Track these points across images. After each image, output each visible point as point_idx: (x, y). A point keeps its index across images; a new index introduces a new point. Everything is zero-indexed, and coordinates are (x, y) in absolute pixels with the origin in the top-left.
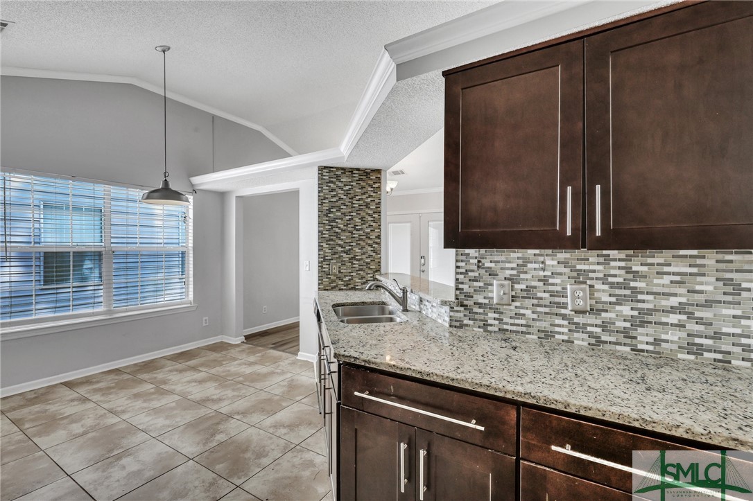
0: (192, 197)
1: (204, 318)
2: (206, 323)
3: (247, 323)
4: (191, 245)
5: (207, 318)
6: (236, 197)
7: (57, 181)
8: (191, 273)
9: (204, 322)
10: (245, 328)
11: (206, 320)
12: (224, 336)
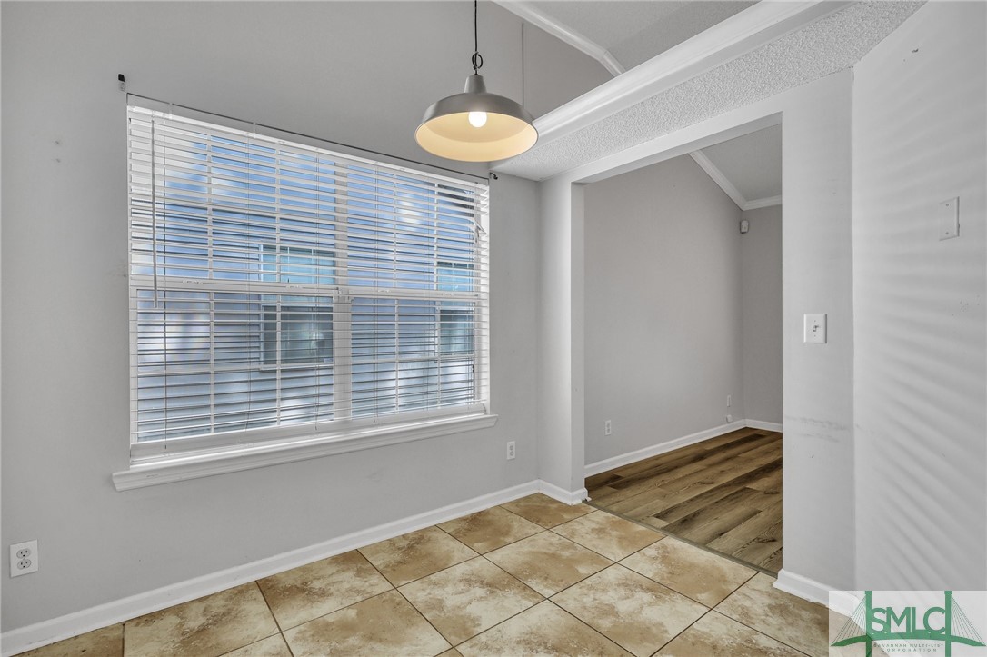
0: (487, 188)
1: (509, 444)
2: (511, 454)
3: (592, 450)
4: (485, 289)
5: (513, 443)
6: (575, 184)
7: (251, 135)
8: (486, 347)
9: (509, 451)
10: (586, 464)
11: (511, 448)
12: (541, 481)
